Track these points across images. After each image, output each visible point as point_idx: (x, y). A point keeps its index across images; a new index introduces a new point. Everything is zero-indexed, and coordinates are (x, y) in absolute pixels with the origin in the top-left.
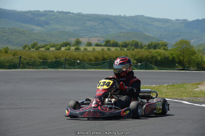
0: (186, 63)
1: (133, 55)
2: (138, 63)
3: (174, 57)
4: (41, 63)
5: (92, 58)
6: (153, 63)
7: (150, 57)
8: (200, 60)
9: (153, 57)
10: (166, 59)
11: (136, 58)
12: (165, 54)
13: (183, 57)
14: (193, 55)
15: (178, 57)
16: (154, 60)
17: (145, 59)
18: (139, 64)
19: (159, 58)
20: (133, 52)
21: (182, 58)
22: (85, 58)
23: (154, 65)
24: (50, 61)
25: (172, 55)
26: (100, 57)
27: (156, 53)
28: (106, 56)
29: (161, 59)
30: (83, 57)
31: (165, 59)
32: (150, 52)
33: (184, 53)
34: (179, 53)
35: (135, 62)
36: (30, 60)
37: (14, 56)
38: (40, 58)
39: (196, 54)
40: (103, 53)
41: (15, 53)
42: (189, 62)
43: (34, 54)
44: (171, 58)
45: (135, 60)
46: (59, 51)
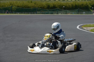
1: (90, 3)
4: (46, 7)
5: (70, 5)
11: (92, 4)
18: (93, 8)
20: (90, 2)
22: (67, 5)
24: (51, 6)
26: (74, 4)
28: (77, 4)
30: (66, 4)
35: (91, 6)
36: (42, 6)
37: (35, 4)
38: (47, 5)
40: (75, 3)
43: (44, 3)
45: (91, 5)
46: (55, 1)
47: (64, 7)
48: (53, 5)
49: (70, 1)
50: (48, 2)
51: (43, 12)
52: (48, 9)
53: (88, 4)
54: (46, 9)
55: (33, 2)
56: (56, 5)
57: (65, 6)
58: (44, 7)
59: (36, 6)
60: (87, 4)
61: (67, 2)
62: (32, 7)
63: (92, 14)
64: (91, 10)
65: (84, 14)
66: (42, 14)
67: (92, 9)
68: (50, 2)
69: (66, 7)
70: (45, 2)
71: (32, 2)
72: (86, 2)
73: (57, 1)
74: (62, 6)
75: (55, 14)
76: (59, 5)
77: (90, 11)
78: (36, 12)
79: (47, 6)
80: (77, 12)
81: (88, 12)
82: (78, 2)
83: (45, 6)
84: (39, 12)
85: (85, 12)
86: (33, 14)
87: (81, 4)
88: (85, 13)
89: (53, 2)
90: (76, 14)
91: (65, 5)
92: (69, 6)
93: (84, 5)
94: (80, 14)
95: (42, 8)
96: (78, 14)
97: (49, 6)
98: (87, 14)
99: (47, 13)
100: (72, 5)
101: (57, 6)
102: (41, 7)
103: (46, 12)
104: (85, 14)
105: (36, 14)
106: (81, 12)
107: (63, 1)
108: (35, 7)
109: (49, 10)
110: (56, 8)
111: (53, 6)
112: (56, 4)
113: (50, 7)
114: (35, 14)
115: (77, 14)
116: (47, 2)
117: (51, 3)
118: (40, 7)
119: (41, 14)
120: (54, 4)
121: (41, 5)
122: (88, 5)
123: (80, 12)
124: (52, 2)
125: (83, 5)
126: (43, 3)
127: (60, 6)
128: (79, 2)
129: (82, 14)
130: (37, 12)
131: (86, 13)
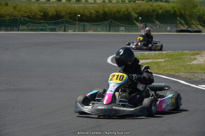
0: (187, 17)
1: (134, 9)
2: (139, 16)
3: (175, 10)
4: (40, 16)
5: (93, 12)
6: (154, 16)
7: (152, 10)
8: (202, 12)
9: (154, 11)
10: (168, 12)
11: (138, 11)
12: (166, 7)
13: (185, 10)
14: (195, 9)
15: (179, 10)
16: (155, 14)
17: (146, 12)
19: (160, 11)
20: (133, 5)
21: (183, 12)
22: (86, 11)
23: (155, 19)
24: (50, 14)
25: (173, 8)
26: (101, 10)
27: (157, 6)
28: (106, 10)
29: (162, 12)
30: (84, 10)
31: (166, 12)
32: (151, 6)
33: (185, 6)
34: (181, 6)
35: (136, 15)
36: (31, 13)
37: (15, 8)
38: (41, 12)
39: (197, 7)
40: (104, 7)
41: (16, 6)
42: (191, 16)
43: (35, 8)
44: (172, 11)
45: (136, 13)
46: (59, 2)
47: (79, 16)
48: (56, 11)
49: (91, 3)
50: (44, 5)
51: (34, 28)
52: (44, 19)
53: (130, 10)
54: (41, 19)
55: (10, 5)
56: (61, 12)
57: (81, 15)
58: (35, 16)
59: (16, 13)
60: (127, 10)
61: (86, 5)
62: (8, 15)
63: (140, 32)
64: (137, 23)
65: (122, 31)
66: (32, 31)
67: (138, 21)
68: (47, 5)
69: (84, 16)
70: (37, 5)
71: (7, 5)
72: (126, 6)
73: (64, 3)
74: (76, 14)
75: (59, 31)
76: (69, 11)
77: (135, 24)
78: (16, 27)
79: (42, 14)
80: (108, 27)
81: (130, 28)
82: (108, 5)
83: (38, 12)
84: (25, 27)
85: (123, 26)
86: (11, 31)
87: (116, 10)
88: (123, 28)
89: (55, 5)
90: (105, 32)
91: (82, 10)
92: (91, 13)
93: (121, 13)
94: (115, 31)
95: (30, 18)
96: (109, 31)
97: (47, 13)
98: (129, 32)
99: (42, 30)
100: (97, 12)
101: (63, 14)
102: (28, 17)
103: (40, 28)
104: (125, 32)
105: (18, 30)
106: (115, 26)
107: (76, 4)
108: (15, 16)
109: (48, 24)
110: (62, 17)
111: (55, 13)
112: (61, 9)
113: (48, 15)
114: (15, 31)
115: (107, 32)
116: (41, 5)
117: (50, 6)
118: (26, 15)
119: (28, 30)
120: (58, 10)
121: (28, 11)
122: (130, 13)
123: (114, 28)
124: (52, 5)
125: (119, 12)
126: (32, 7)
127: (70, 13)
128: (110, 5)
129: (118, 31)
130: (20, 28)
131: (126, 29)
